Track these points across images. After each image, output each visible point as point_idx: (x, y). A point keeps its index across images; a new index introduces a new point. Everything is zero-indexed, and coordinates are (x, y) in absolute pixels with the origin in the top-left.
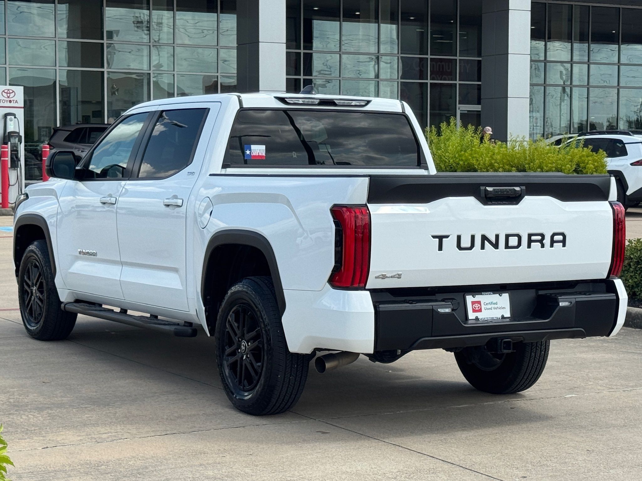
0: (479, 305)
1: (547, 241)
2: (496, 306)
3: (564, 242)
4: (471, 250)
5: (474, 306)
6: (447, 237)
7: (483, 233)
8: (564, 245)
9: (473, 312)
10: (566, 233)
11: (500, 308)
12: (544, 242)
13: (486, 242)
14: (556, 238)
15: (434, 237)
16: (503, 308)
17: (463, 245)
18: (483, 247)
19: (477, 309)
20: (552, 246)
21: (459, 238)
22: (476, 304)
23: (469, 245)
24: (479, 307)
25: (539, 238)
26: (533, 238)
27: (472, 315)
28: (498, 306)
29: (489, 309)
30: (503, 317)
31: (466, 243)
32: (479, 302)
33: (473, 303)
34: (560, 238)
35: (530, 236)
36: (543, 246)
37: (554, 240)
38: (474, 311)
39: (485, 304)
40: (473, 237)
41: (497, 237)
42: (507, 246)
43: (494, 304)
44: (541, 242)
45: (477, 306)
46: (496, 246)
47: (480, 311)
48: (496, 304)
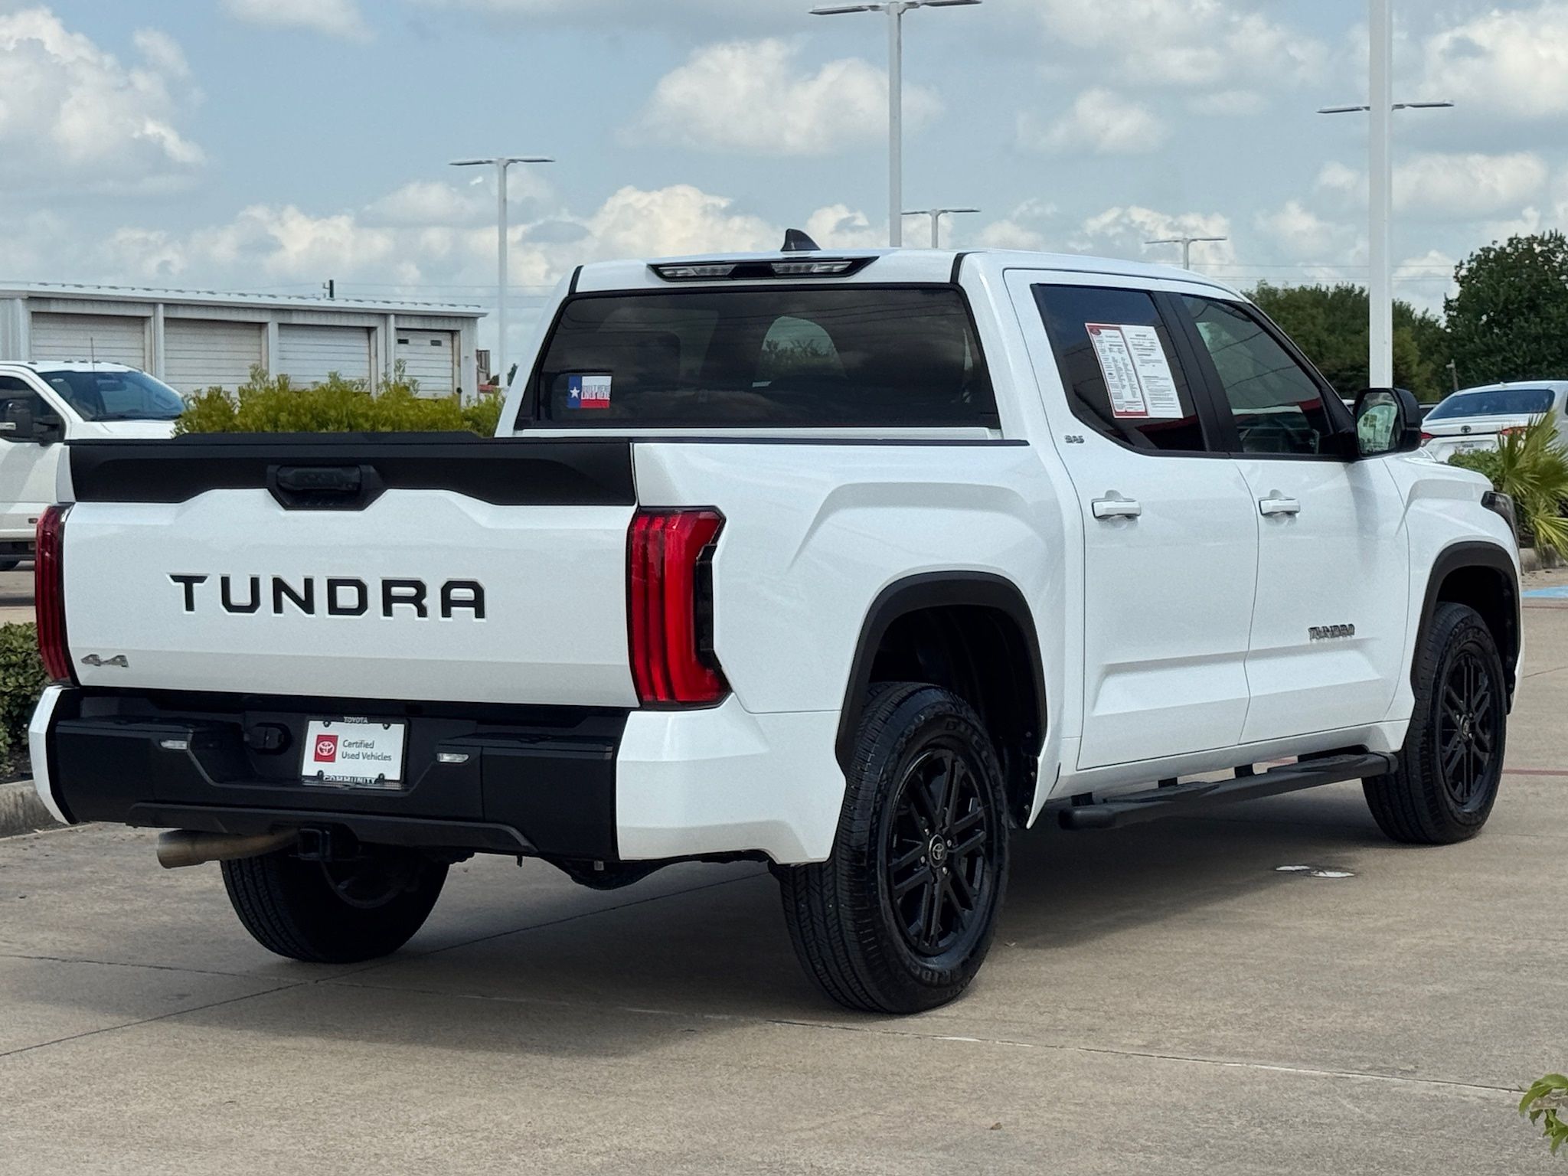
0: (332, 746)
1: (433, 600)
2: (369, 751)
3: (478, 605)
4: (253, 612)
5: (321, 745)
6: (201, 579)
7: (277, 574)
8: (480, 613)
9: (316, 760)
10: (482, 583)
11: (377, 758)
12: (425, 602)
13: (284, 595)
14: (456, 593)
15: (176, 578)
16: (388, 758)
17: (235, 600)
18: (278, 608)
19: (325, 754)
20: (446, 613)
21: (225, 582)
22: (327, 743)
23: (247, 600)
24: (329, 751)
25: (411, 591)
26: (396, 591)
27: (310, 767)
28: (375, 751)
29: (352, 757)
30: (381, 779)
31: (241, 595)
32: (333, 739)
33: (321, 739)
34: (468, 594)
35: (387, 585)
36: (422, 612)
37: (452, 598)
38: (318, 757)
39: (346, 744)
40: (255, 583)
41: (309, 584)
42: (333, 609)
43: (366, 746)
44: (418, 600)
45: (327, 746)
46: (307, 605)
47: (331, 758)
48: (371, 746)
